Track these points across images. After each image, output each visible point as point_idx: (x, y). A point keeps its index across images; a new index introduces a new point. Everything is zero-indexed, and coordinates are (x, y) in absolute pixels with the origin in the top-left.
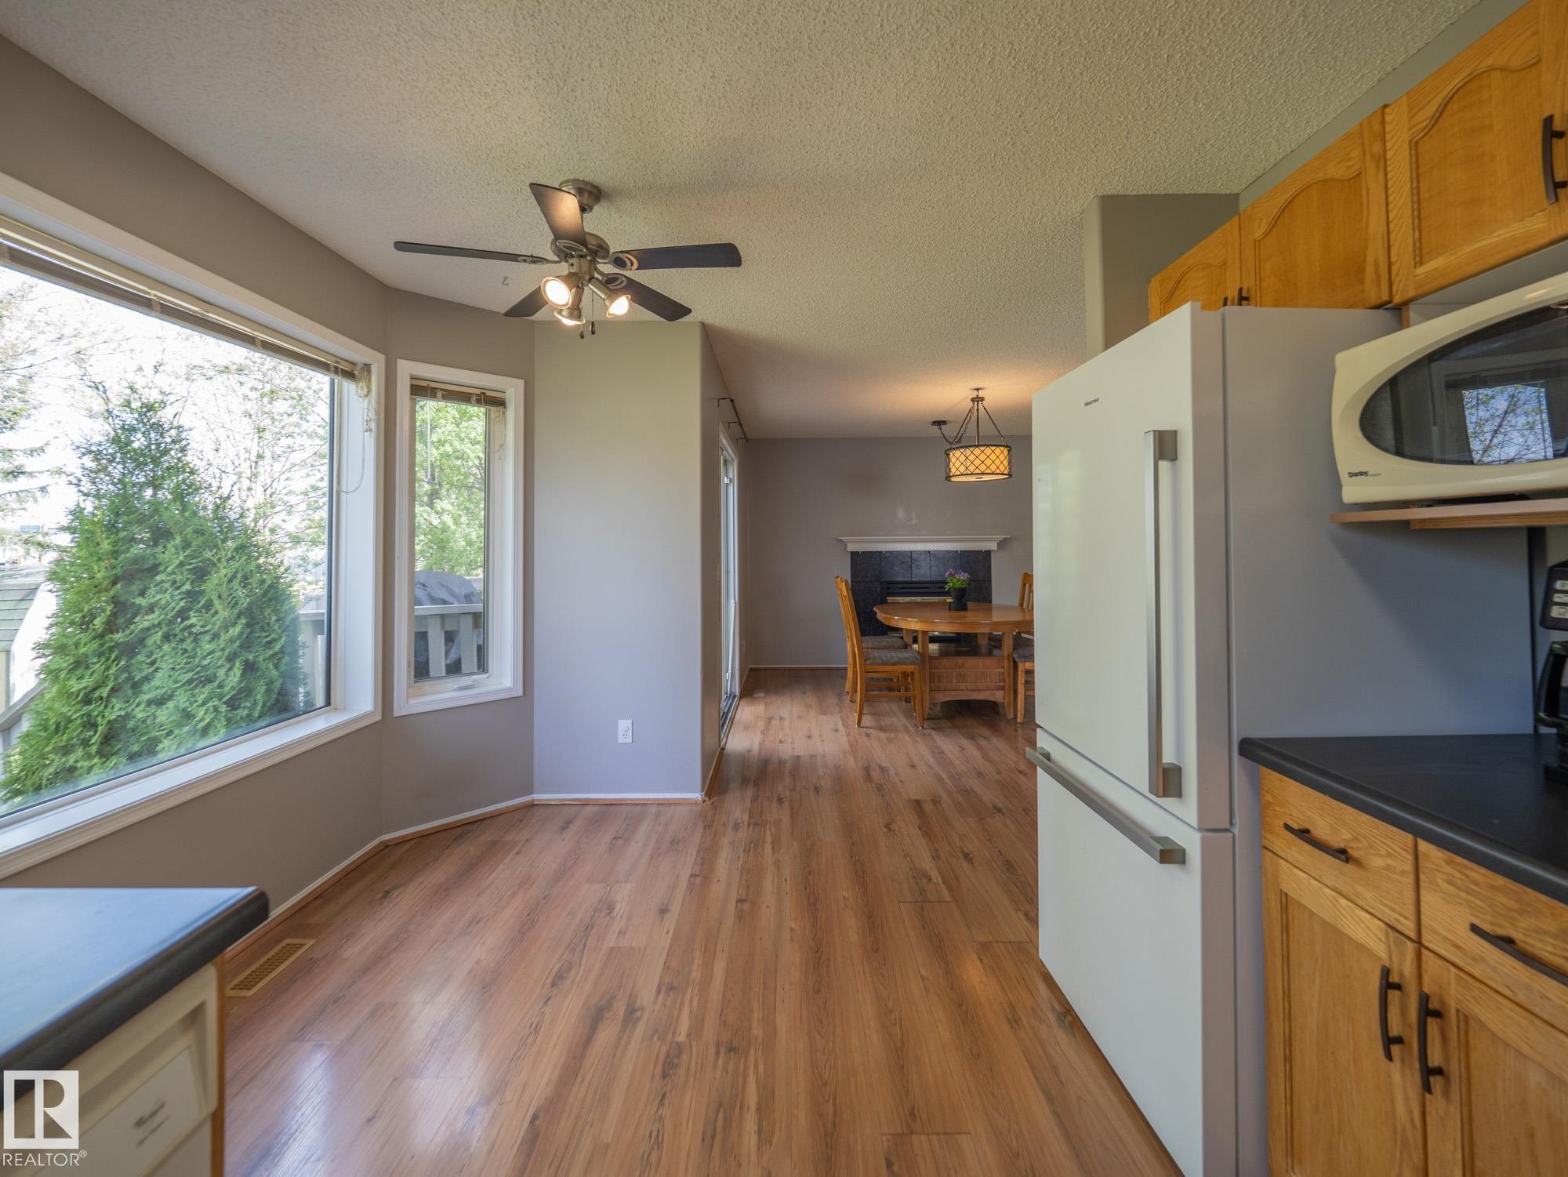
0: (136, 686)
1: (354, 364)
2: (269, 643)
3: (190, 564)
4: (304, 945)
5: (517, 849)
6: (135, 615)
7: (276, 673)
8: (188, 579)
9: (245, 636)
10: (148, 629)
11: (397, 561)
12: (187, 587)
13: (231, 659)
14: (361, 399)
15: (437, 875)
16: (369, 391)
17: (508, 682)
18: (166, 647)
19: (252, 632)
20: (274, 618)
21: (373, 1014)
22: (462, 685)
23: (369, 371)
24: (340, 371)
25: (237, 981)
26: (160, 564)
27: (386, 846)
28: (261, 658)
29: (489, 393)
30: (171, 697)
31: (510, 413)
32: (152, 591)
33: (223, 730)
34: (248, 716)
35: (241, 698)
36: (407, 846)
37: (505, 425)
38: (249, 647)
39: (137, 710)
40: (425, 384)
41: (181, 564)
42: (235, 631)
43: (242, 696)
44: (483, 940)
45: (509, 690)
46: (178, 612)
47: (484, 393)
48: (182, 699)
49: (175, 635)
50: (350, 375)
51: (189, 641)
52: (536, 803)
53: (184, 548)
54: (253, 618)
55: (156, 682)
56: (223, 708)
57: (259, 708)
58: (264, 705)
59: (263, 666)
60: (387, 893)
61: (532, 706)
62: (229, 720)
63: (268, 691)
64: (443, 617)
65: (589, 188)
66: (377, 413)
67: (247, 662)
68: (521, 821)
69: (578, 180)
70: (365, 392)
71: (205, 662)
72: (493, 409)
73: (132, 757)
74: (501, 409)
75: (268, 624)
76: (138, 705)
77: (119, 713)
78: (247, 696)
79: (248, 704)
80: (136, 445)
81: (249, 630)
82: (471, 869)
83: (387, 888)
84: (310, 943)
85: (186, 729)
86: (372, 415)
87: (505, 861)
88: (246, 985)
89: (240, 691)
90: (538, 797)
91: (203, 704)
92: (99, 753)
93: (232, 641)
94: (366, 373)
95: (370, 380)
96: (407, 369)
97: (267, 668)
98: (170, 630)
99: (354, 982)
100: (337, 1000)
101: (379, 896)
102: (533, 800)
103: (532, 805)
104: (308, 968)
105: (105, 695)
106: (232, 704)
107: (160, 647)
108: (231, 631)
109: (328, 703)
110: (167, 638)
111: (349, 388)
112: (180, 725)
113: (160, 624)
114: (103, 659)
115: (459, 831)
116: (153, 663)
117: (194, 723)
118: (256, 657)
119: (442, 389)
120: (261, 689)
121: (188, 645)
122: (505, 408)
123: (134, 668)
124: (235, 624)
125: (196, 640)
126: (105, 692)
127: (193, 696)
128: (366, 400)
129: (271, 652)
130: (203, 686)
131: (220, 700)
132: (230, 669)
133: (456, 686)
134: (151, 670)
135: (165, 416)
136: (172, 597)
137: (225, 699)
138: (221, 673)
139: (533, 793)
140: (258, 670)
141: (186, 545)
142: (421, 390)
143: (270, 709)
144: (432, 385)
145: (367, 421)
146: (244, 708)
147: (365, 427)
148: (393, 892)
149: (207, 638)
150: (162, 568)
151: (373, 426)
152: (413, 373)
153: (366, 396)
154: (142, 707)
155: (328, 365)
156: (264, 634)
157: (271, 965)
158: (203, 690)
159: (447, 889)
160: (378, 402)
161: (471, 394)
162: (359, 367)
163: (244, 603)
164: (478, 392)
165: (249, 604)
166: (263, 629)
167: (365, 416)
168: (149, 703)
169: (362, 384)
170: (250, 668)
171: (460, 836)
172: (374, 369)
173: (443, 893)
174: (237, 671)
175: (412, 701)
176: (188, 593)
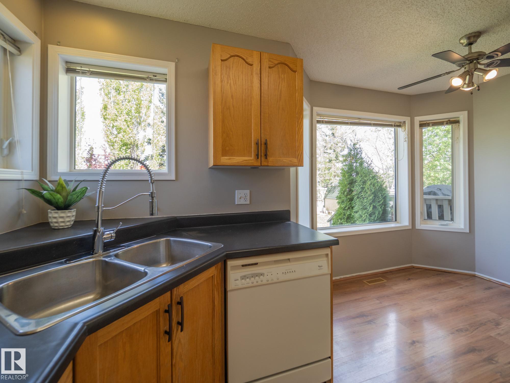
0: (352, 208)
1: (401, 122)
2: (379, 201)
3: (362, 181)
4: (384, 281)
5: (461, 286)
6: (352, 192)
7: (381, 209)
8: (362, 184)
9: (373, 199)
10: (354, 195)
11: (416, 181)
12: (362, 186)
13: (370, 204)
14: (403, 132)
15: (427, 281)
16: (405, 129)
17: (462, 227)
18: (358, 200)
19: (375, 198)
20: (380, 195)
21: (395, 304)
22: (442, 224)
23: (405, 123)
24: (396, 126)
25: (367, 281)
26: (356, 181)
27: (413, 267)
28: (377, 205)
29: (451, 120)
30: (358, 212)
31: (461, 125)
32: (355, 187)
33: (368, 221)
34: (374, 219)
35: (372, 214)
36: (420, 270)
37: (460, 130)
38: (374, 202)
39: (352, 213)
40: (425, 122)
41: (360, 181)
42: (371, 197)
43: (373, 214)
44: (435, 305)
45: (462, 229)
46: (360, 192)
47: (449, 120)
48: (360, 212)
49: (359, 197)
50: (399, 126)
51: (362, 199)
52: (476, 275)
53: (361, 177)
54: (375, 195)
55: (356, 208)
56: (368, 216)
57: (376, 218)
58: (378, 217)
59: (377, 207)
60: (410, 279)
61: (474, 238)
62: (369, 219)
63: (379, 214)
64: (437, 200)
65: (474, 34)
66: (408, 135)
67: (374, 206)
68: (467, 279)
69: (467, 35)
70: (404, 130)
71: (365, 204)
72: (454, 125)
73: (352, 223)
74: (457, 124)
75: (379, 196)
76: (352, 212)
77: (349, 213)
78: (374, 214)
79: (374, 216)
80: (352, 153)
81: (374, 198)
82: (440, 284)
83: (410, 278)
84: (385, 281)
85: (360, 219)
86: (406, 136)
87: (454, 288)
88: (369, 282)
89: (372, 213)
90: (477, 274)
91: (364, 214)
92: (346, 221)
93: (370, 200)
94: (404, 124)
95: (405, 126)
96: (418, 119)
97: (379, 208)
98: (358, 196)
99: (393, 295)
100: (388, 296)
101: (407, 279)
102: (475, 274)
103: (474, 276)
104: (383, 286)
105: (347, 209)
106: (370, 215)
107: (357, 200)
108: (370, 198)
109: (396, 221)
110: (358, 198)
111: (399, 129)
112: (359, 218)
113: (356, 194)
114: (346, 201)
115: (439, 273)
116: (355, 203)
117: (362, 218)
118: (376, 204)
119: (432, 123)
120: (377, 213)
121: (362, 200)
122: (459, 123)
123: (352, 204)
124: (371, 196)
125: (363, 199)
126: (347, 208)
127: (362, 212)
128: (404, 132)
129: (379, 204)
130: (365, 210)
131: (367, 214)
132: (370, 207)
133: (439, 224)
134: (355, 205)
135: (357, 146)
136: (359, 188)
137: (369, 214)
138: (368, 207)
139: (475, 272)
140: (377, 208)
141: (361, 176)
142: (423, 125)
143: (379, 218)
144: (428, 122)
145: (405, 139)
146: (373, 217)
147: (404, 140)
148: (411, 279)
149: (366, 199)
150: (357, 182)
151: (407, 139)
152: (420, 120)
153: (404, 131)
154: (353, 213)
155: (392, 125)
156: (378, 199)
157: (376, 281)
158: (364, 211)
159: (428, 286)
160: (408, 132)
161: (444, 121)
162: (402, 123)
163: (373, 190)
164: (447, 120)
165: (374, 191)
166: (378, 198)
167: (404, 137)
168: (354, 212)
169: (403, 128)
170: (374, 207)
171: (440, 274)
172: (406, 122)
173: (427, 287)
174: (371, 208)
175: (422, 225)
176: (362, 188)
